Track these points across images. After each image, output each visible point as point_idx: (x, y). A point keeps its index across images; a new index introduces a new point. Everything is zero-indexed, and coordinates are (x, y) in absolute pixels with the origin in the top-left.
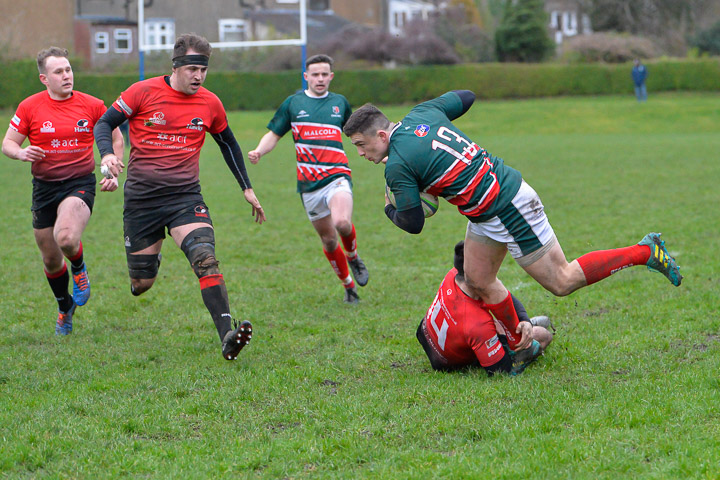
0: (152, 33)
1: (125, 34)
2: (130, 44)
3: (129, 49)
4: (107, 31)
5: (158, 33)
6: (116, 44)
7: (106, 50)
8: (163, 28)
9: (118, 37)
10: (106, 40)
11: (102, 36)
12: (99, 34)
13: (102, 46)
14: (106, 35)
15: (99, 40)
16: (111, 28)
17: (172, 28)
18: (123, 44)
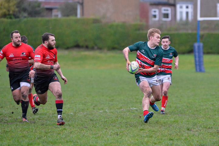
0: (181, 10)
1: (167, 10)
2: (170, 16)
3: (169, 19)
4: (158, 9)
5: (184, 10)
6: (162, 16)
7: (157, 19)
8: (187, 7)
9: (164, 12)
10: (157, 13)
11: (155, 11)
12: (153, 10)
13: (155, 16)
14: (157, 10)
15: (154, 13)
16: (160, 7)
17: (192, 8)
18: (166, 16)
